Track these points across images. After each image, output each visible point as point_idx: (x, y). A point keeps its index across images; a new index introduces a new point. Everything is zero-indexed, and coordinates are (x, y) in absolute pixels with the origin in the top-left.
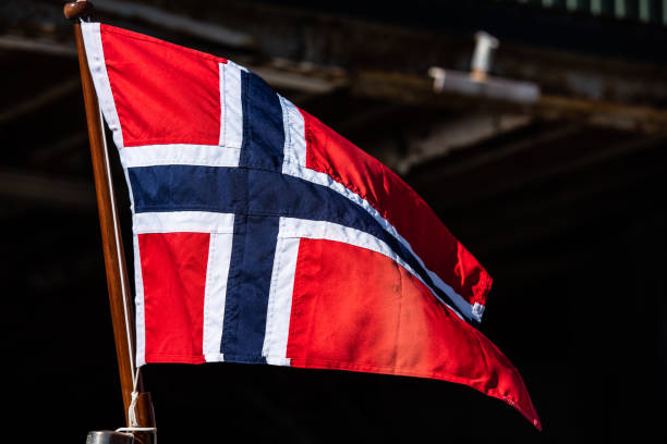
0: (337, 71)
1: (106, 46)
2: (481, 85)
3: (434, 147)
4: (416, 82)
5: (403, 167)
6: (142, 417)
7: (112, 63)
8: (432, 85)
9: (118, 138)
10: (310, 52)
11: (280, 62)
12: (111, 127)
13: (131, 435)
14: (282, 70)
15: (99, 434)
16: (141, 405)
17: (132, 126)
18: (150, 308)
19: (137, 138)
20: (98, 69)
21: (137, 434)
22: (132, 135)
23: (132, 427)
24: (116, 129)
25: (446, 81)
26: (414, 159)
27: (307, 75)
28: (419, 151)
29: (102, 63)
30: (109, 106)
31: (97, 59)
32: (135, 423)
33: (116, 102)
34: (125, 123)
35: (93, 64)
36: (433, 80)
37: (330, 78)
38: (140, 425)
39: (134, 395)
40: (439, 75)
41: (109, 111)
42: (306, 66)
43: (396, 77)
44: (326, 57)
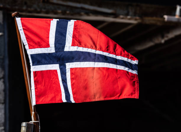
0: (138, 18)
1: (22, 23)
2: (178, 19)
3: (171, 35)
4: (160, 19)
5: (163, 41)
6: (35, 118)
7: (24, 28)
8: (164, 20)
9: (27, 47)
10: (131, 13)
11: (121, 16)
12: (25, 44)
13: (33, 123)
14: (122, 18)
15: (24, 123)
16: (35, 115)
17: (31, 43)
18: (36, 90)
19: (33, 46)
20: (21, 30)
21: (34, 123)
22: (31, 46)
23: (33, 121)
24: (26, 45)
25: (168, 18)
26: (166, 39)
27: (129, 19)
28: (167, 37)
29: (22, 28)
30: (24, 39)
31: (21, 27)
32: (34, 120)
33: (26, 38)
34: (29, 43)
35: (19, 28)
36: (164, 18)
37: (136, 20)
38: (35, 120)
39: (33, 113)
40: (166, 17)
41: (24, 40)
42: (129, 17)
43: (154, 18)
44: (135, 14)
